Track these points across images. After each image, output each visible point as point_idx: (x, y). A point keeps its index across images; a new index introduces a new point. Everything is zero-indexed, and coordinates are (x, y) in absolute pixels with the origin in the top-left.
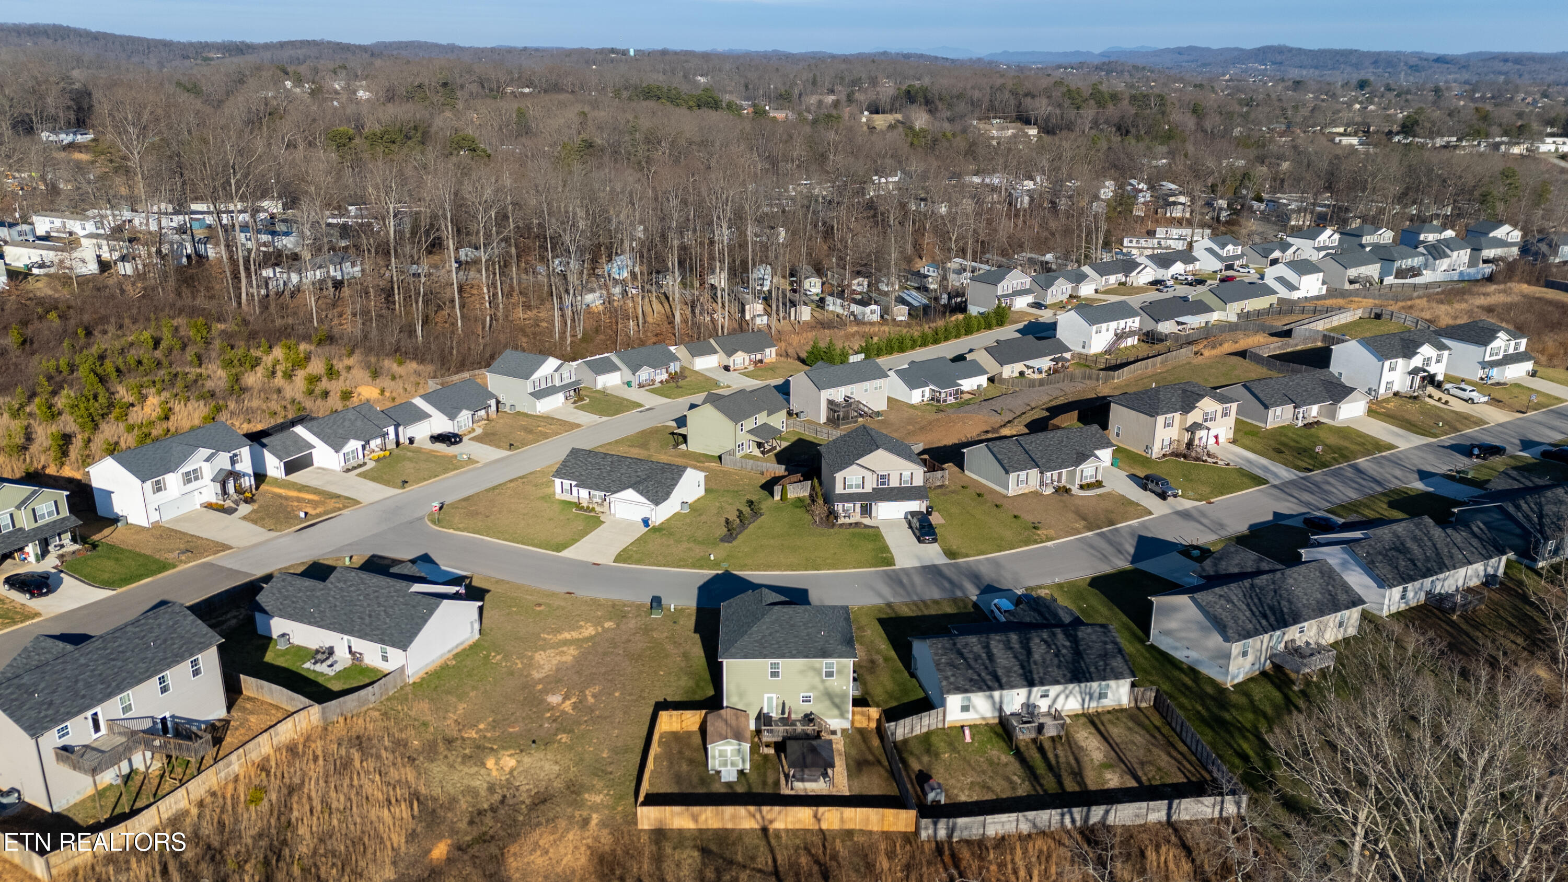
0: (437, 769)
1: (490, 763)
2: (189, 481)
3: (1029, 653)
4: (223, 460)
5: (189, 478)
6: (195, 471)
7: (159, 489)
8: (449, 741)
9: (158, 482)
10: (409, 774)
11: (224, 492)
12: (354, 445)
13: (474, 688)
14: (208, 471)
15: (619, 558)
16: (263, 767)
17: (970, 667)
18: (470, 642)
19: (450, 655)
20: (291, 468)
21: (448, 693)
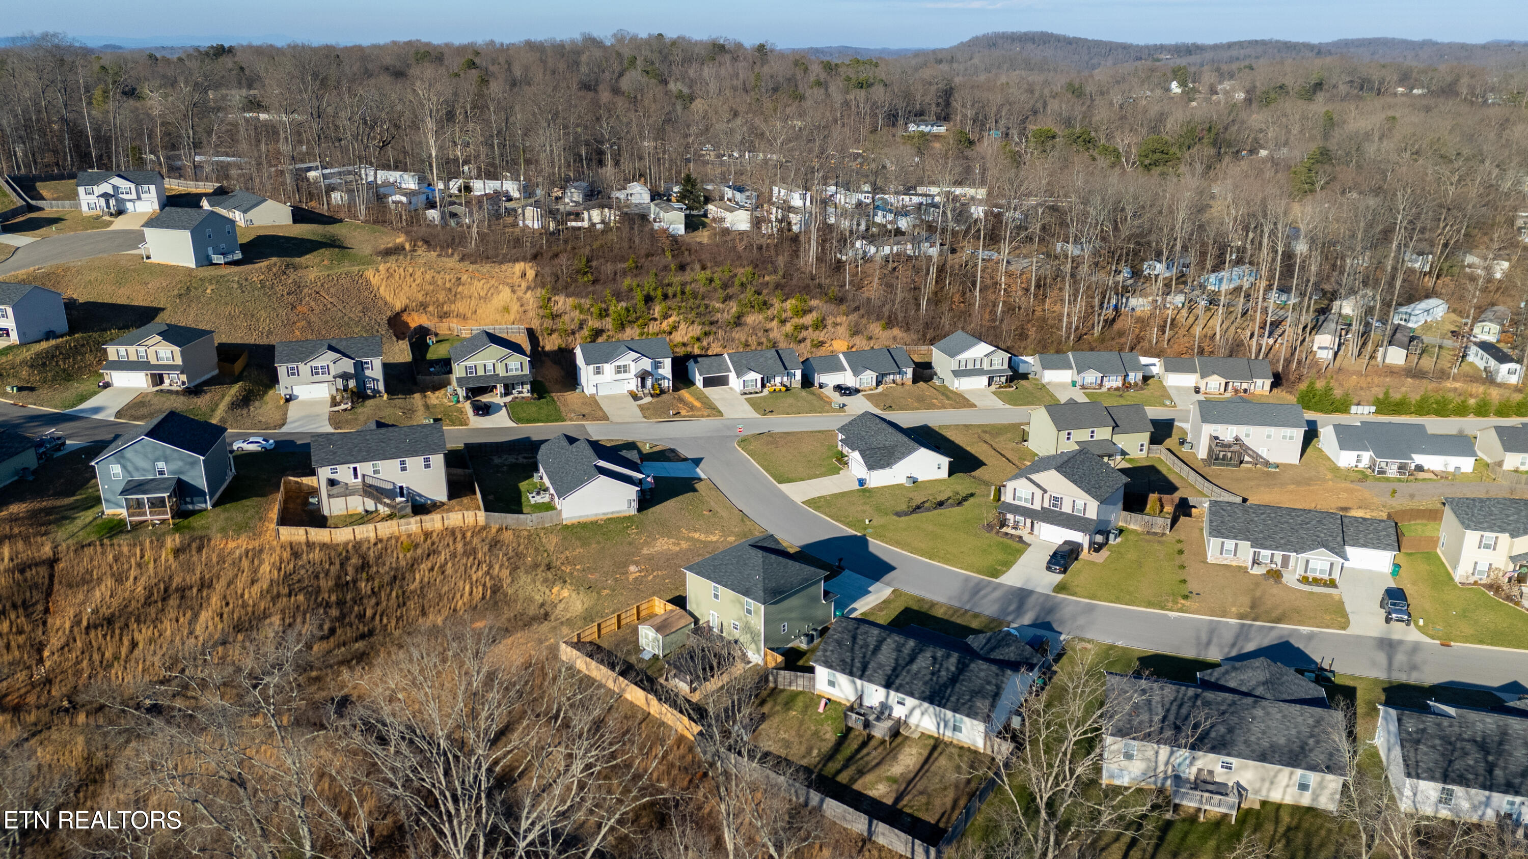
0: (524, 579)
1: (555, 590)
2: (619, 372)
3: (912, 659)
4: (646, 364)
5: (620, 370)
6: (625, 366)
7: (598, 373)
8: (549, 567)
9: (598, 368)
10: (505, 573)
11: (643, 385)
12: (754, 377)
13: (598, 543)
14: (634, 369)
15: (808, 503)
16: (427, 535)
17: (852, 650)
18: (627, 514)
19: (605, 517)
20: (708, 382)
21: (579, 539)
